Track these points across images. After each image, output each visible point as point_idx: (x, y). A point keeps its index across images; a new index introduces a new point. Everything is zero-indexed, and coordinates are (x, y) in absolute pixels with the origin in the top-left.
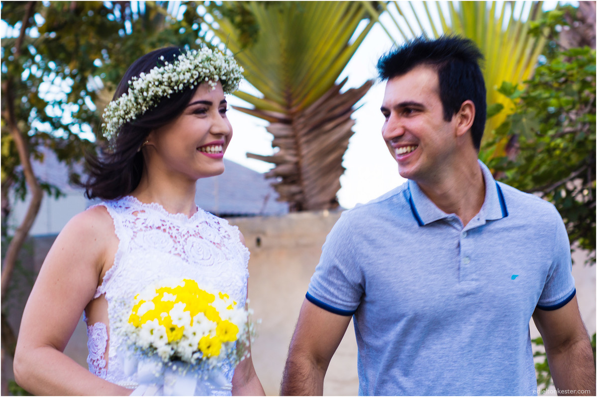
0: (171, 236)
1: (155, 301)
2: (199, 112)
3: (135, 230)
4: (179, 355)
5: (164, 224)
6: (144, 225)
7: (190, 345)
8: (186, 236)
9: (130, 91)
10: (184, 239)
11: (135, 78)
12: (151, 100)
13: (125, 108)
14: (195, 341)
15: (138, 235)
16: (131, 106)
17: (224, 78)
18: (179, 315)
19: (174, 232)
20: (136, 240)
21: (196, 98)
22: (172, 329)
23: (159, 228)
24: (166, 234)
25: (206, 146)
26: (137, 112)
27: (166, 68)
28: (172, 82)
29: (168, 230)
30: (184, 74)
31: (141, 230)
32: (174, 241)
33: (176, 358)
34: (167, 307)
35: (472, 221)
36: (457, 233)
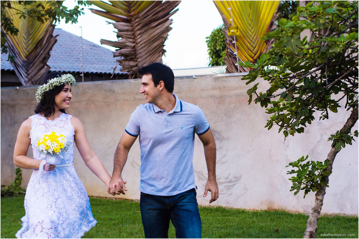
2: (65, 91)
6: (40, 124)
9: (48, 83)
27: (59, 78)
30: (64, 80)
35: (170, 112)
36: (165, 115)
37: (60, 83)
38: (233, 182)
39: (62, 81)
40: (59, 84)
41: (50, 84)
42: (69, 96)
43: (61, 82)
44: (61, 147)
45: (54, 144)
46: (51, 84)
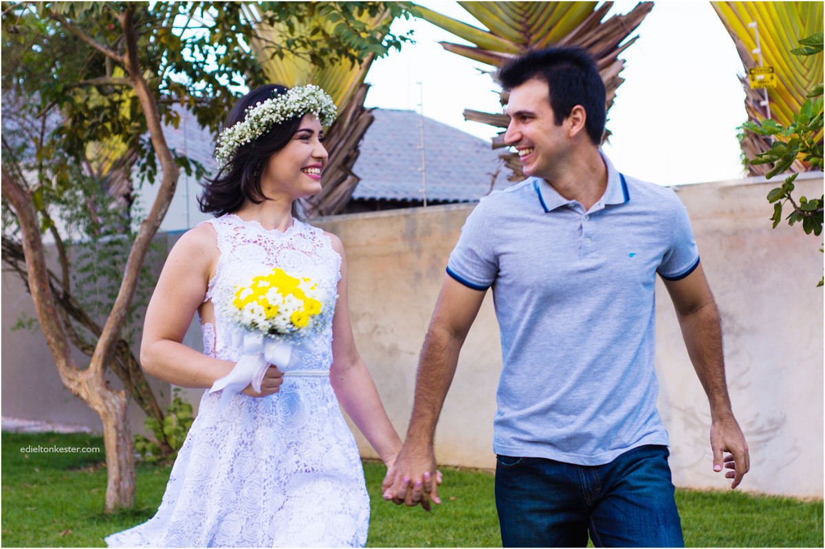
0: (266, 249)
1: (253, 287)
2: (303, 138)
3: (235, 244)
4: (276, 328)
5: (261, 238)
6: (243, 239)
7: (284, 319)
8: (280, 249)
9: (246, 118)
10: (277, 251)
11: (252, 107)
12: (264, 126)
13: (240, 133)
14: (287, 315)
15: (236, 249)
16: (246, 131)
17: (324, 111)
18: (273, 297)
19: (269, 246)
20: (234, 253)
21: (303, 126)
22: (269, 308)
23: (255, 242)
24: (262, 247)
25: (307, 168)
26: (251, 137)
27: (280, 99)
28: (283, 110)
29: (263, 244)
30: (295, 104)
31: (240, 244)
32: (268, 253)
33: (273, 331)
34: (264, 291)
35: (593, 207)
36: (580, 216)
37: (284, 112)
38: (767, 432)
39: (288, 107)
40: (282, 116)
41: (252, 118)
42: (317, 154)
43: (285, 108)
44: (312, 312)
45: (289, 301)
46: (257, 118)
